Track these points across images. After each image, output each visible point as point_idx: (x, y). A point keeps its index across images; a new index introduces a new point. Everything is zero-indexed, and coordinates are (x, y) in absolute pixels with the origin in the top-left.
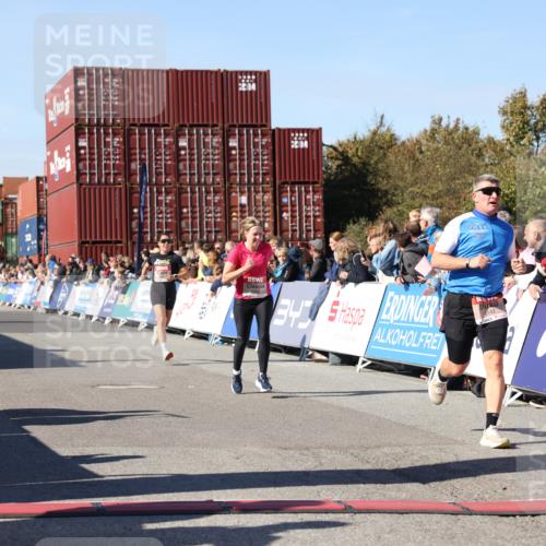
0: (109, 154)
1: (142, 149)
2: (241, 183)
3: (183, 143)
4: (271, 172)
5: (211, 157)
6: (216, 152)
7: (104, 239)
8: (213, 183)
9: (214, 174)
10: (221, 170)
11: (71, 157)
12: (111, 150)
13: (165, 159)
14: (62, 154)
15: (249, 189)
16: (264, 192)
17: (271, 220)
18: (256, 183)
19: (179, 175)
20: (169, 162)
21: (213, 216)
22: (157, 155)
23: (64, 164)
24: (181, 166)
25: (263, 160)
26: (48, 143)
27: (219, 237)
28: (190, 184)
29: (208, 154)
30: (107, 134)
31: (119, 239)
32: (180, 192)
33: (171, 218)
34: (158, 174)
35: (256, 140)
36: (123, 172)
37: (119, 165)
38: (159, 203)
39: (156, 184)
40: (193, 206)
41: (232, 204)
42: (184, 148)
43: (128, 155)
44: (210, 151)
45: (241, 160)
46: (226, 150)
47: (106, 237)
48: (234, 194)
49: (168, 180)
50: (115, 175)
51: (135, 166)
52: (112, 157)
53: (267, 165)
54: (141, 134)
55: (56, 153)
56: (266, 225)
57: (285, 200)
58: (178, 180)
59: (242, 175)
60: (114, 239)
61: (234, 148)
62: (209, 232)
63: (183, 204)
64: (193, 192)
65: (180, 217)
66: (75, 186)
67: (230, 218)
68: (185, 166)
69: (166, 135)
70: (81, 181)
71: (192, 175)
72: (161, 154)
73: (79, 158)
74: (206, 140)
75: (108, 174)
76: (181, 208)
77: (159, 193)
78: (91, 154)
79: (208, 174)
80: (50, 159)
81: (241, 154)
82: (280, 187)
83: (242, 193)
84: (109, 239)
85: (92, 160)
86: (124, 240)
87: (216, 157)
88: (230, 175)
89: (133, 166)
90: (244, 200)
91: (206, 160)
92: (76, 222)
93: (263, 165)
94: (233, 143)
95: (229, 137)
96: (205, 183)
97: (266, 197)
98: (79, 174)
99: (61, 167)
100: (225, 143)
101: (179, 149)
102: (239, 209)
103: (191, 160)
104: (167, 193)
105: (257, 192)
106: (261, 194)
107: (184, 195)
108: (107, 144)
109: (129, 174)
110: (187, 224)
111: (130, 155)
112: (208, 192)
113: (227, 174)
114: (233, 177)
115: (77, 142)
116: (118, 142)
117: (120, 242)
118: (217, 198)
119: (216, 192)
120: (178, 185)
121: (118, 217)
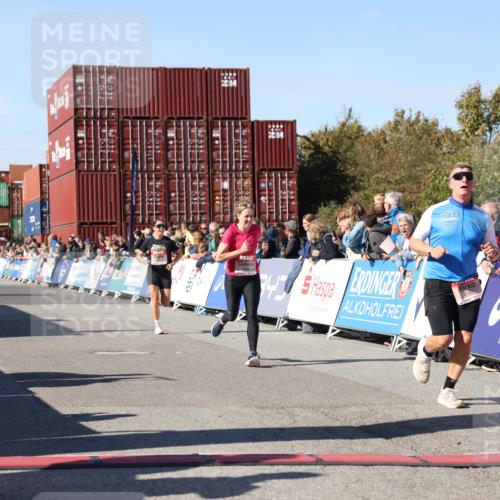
0: (105, 144)
1: (134, 139)
2: (223, 170)
3: (171, 134)
4: (250, 160)
5: (196, 146)
6: (201, 142)
7: (100, 221)
8: (198, 170)
9: (199, 162)
10: (205, 158)
11: (70, 147)
12: (106, 140)
13: (156, 148)
14: (62, 144)
15: (231, 175)
16: (245, 178)
18: (237, 170)
19: (167, 163)
20: (159, 152)
21: (199, 199)
22: (147, 145)
23: (65, 153)
24: (170, 154)
25: (243, 149)
26: (50, 134)
27: (204, 218)
28: (178, 171)
29: (194, 144)
30: (102, 126)
31: (114, 220)
32: (169, 179)
33: (161, 201)
34: (149, 162)
35: (237, 131)
36: (117, 160)
37: (114, 154)
38: (150, 188)
39: (147, 171)
40: (180, 191)
41: (216, 189)
42: (172, 139)
43: (121, 144)
44: (196, 141)
45: (224, 149)
46: (210, 140)
47: (102, 218)
48: (217, 180)
49: (158, 167)
50: (110, 162)
51: (128, 155)
52: (107, 146)
53: (246, 154)
54: (134, 126)
55: (57, 143)
57: (263, 185)
58: (167, 168)
59: (224, 162)
60: (109, 221)
61: (217, 139)
62: (195, 214)
63: (171, 189)
64: (180, 178)
65: (168, 200)
66: (74, 173)
67: (214, 201)
68: (173, 155)
69: (156, 127)
70: (80, 168)
71: (179, 162)
72: (151, 144)
73: (77, 148)
74: (193, 131)
75: (103, 162)
76: (169, 192)
77: (150, 179)
78: (89, 144)
79: (193, 162)
80: (52, 149)
81: (224, 144)
82: (259, 174)
83: (224, 179)
84: (104, 220)
85: (89, 149)
86: (118, 221)
87: (201, 147)
88: (213, 163)
89: (126, 154)
91: (192, 149)
92: (75, 205)
93: (243, 154)
94: (216, 134)
95: (212, 128)
96: (191, 170)
97: (246, 183)
98: (78, 162)
99: (62, 156)
100: (209, 133)
101: (168, 139)
102: (221, 193)
103: (179, 149)
104: (157, 179)
105: (237, 178)
106: (241, 180)
107: (172, 181)
108: (103, 135)
109: (123, 162)
110: (175, 206)
111: (124, 145)
112: (194, 178)
113: (211, 162)
114: (216, 164)
115: (76, 133)
116: (113, 133)
117: (115, 223)
118: (202, 183)
119: (201, 179)
120: (166, 172)
121: (113, 201)
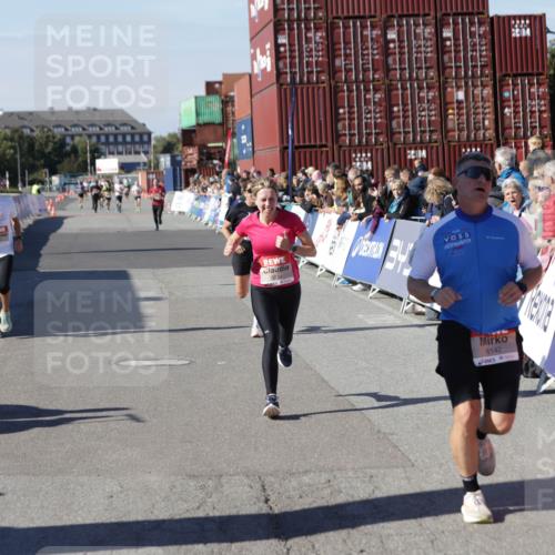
0: (311, 50)
1: (347, 43)
2: (457, 77)
3: (392, 35)
4: (490, 64)
5: (423, 49)
6: (429, 43)
7: (307, 143)
8: (426, 78)
9: (427, 68)
10: (434, 63)
11: (270, 55)
12: (313, 46)
13: (373, 53)
14: (263, 53)
15: (466, 84)
16: (484, 86)
17: (491, 116)
18: (474, 76)
19: (388, 70)
20: (377, 57)
21: (427, 114)
22: (363, 50)
23: (265, 62)
24: (390, 60)
25: (481, 51)
26: (251, 40)
27: (434, 137)
28: (401, 80)
29: (420, 46)
30: (308, 29)
31: (324, 143)
32: (390, 89)
33: (381, 117)
34: (365, 70)
35: (473, 29)
36: (326, 69)
37: (322, 62)
38: (367, 102)
39: (363, 81)
40: (405, 104)
41: (448, 100)
42: (393, 41)
43: (331, 50)
44: (422, 43)
45: (457, 52)
46: (440, 41)
47: (310, 141)
48: (449, 90)
49: (376, 76)
50: (318, 72)
51: (340, 62)
52: (314, 53)
53: (486, 56)
54: (346, 27)
55: (258, 51)
56: (487, 122)
57: (506, 94)
58: (387, 76)
59: (458, 68)
60: (318, 143)
61: (449, 39)
62: (423, 132)
63: (393, 102)
64: (404, 88)
65: (390, 116)
66: (275, 87)
67: (446, 116)
68: (395, 60)
69: (373, 27)
70: (281, 81)
71: (402, 69)
72: (367, 48)
73: (278, 57)
74: (418, 31)
75: (310, 73)
76: (391, 106)
77: (367, 90)
78: (292, 51)
79: (419, 68)
80: (254, 57)
81: (456, 45)
82: (501, 80)
83: (458, 88)
84: (313, 143)
85: (292, 57)
86: (330, 144)
87: (429, 49)
88: (445, 68)
89: (338, 62)
90: (461, 95)
91: (417, 52)
93: (481, 56)
94: (447, 33)
95: (442, 26)
96: (417, 79)
97: (485, 92)
98: (279, 74)
99: (263, 66)
100: (438, 33)
101: (387, 42)
102: (455, 105)
103: (401, 54)
104: (376, 90)
105: (475, 86)
106: (480, 88)
107: (395, 92)
108: (308, 40)
109: (333, 72)
110: (398, 123)
111: (334, 50)
112: (421, 88)
113: (441, 68)
114: (448, 70)
115: (276, 39)
116: (321, 37)
117: (326, 146)
118: (431, 94)
119: (429, 88)
120: (387, 82)
121: (322, 119)
